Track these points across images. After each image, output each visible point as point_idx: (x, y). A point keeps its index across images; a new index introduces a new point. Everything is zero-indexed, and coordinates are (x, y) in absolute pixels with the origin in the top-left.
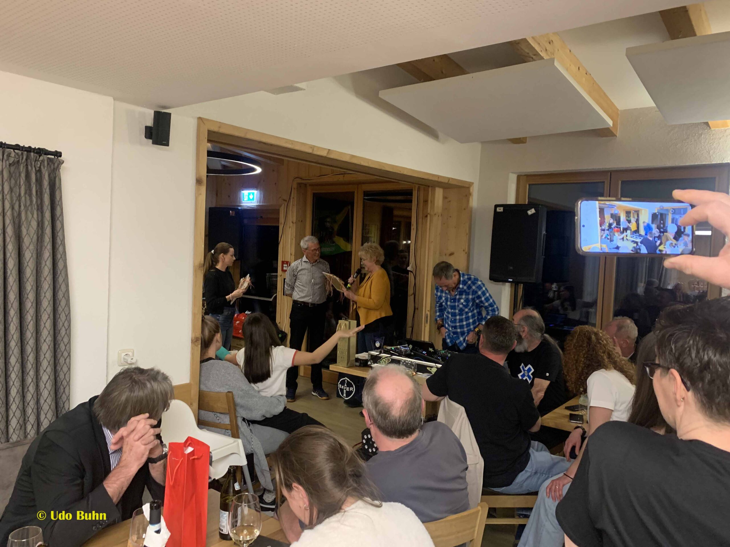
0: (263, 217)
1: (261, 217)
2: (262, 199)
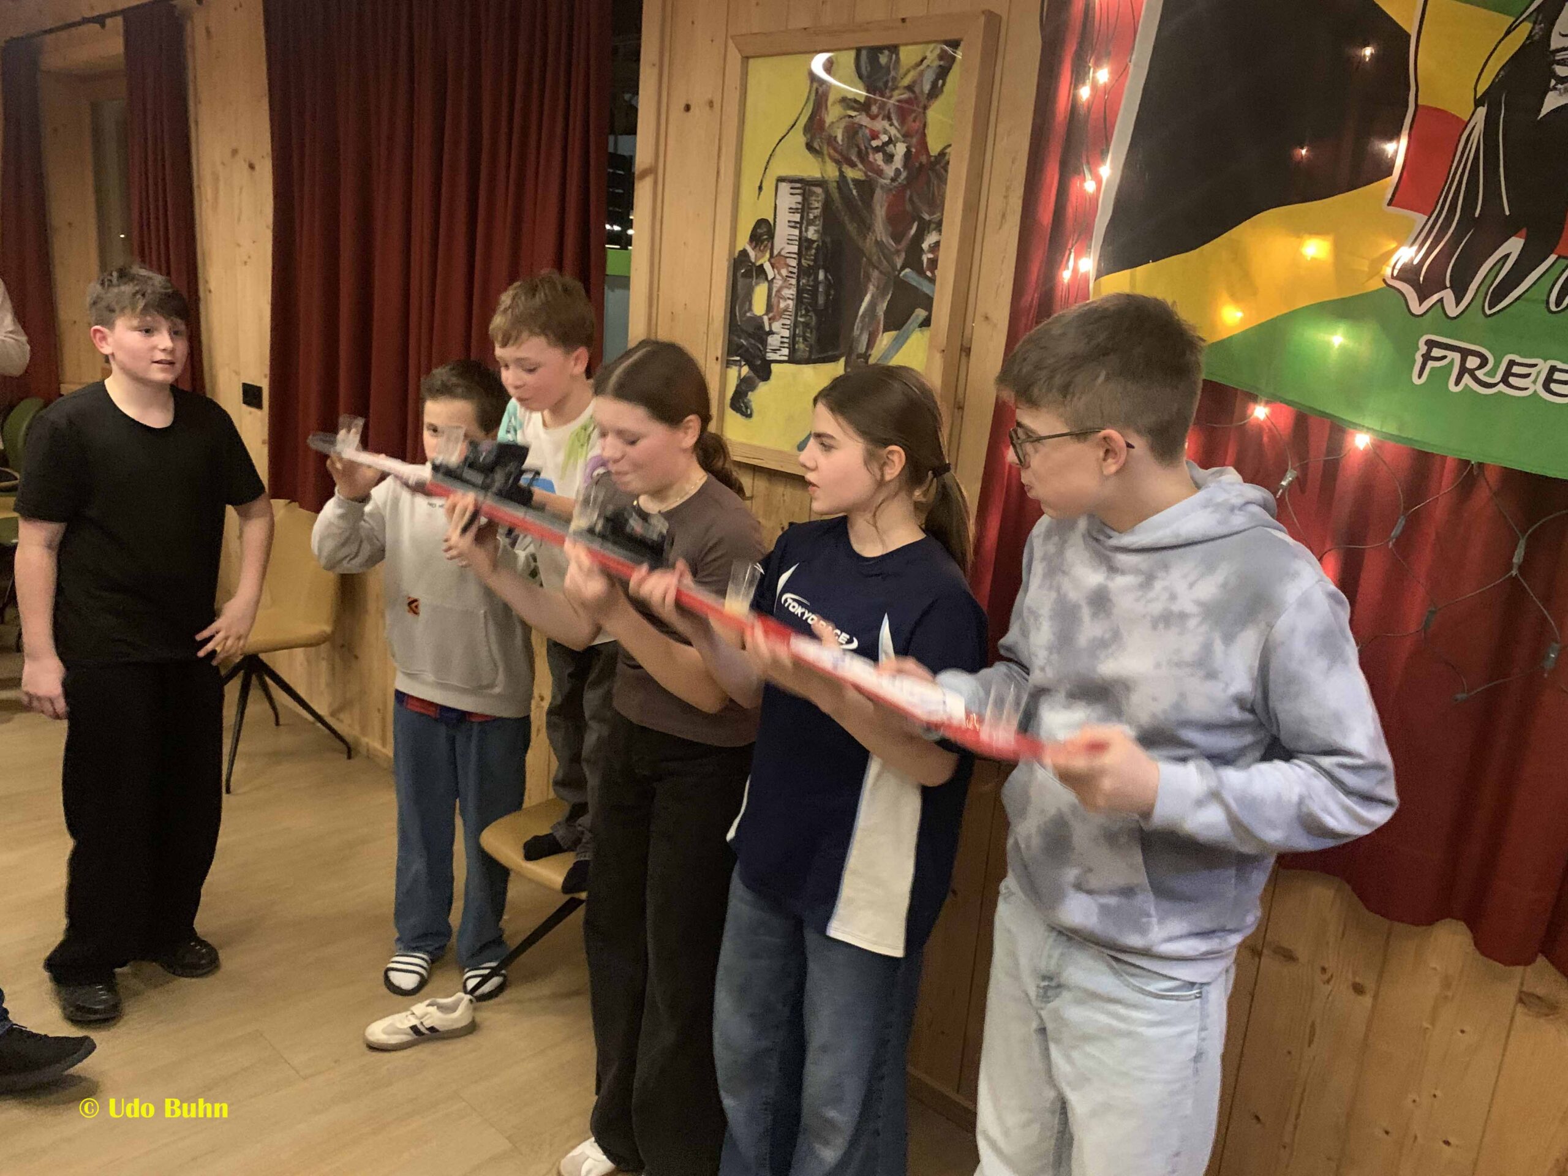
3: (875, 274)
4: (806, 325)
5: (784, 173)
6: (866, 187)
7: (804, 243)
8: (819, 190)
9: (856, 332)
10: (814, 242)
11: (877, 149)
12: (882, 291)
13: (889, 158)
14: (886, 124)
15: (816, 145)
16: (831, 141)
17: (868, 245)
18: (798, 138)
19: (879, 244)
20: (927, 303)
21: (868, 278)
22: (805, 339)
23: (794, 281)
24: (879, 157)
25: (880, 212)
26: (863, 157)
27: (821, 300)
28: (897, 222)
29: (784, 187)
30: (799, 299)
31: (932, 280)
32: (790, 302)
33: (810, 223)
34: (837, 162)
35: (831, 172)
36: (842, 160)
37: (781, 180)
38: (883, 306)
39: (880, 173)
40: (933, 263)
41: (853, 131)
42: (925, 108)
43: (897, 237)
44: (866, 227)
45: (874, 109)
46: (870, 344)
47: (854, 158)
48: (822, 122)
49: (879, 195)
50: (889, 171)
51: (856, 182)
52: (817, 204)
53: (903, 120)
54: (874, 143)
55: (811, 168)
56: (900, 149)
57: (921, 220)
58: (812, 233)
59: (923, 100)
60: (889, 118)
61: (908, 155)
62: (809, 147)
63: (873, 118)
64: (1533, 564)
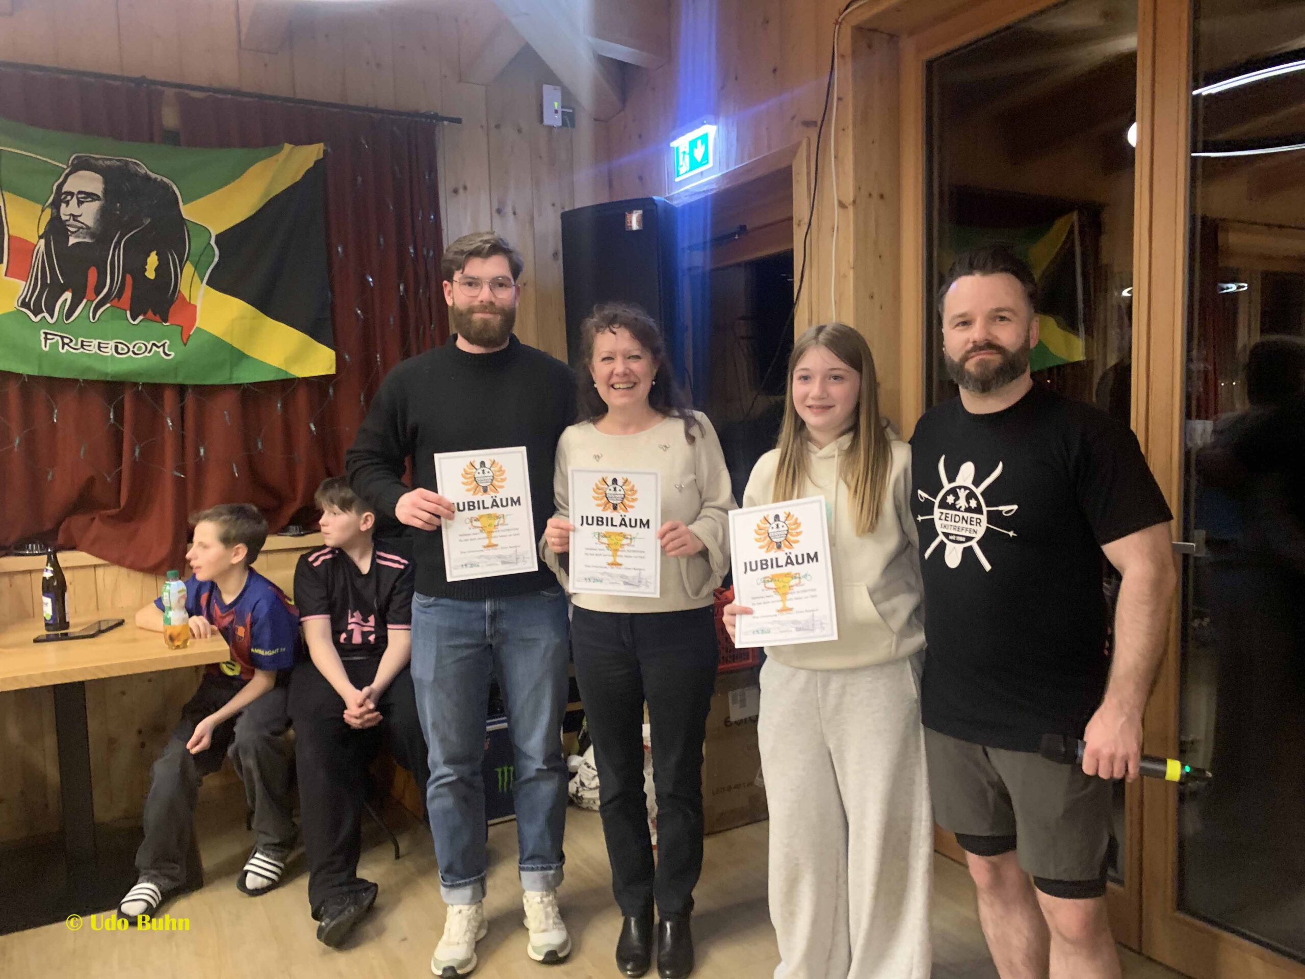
0: (748, 227)
1: (743, 228)
2: (733, 150)
64: (119, 417)
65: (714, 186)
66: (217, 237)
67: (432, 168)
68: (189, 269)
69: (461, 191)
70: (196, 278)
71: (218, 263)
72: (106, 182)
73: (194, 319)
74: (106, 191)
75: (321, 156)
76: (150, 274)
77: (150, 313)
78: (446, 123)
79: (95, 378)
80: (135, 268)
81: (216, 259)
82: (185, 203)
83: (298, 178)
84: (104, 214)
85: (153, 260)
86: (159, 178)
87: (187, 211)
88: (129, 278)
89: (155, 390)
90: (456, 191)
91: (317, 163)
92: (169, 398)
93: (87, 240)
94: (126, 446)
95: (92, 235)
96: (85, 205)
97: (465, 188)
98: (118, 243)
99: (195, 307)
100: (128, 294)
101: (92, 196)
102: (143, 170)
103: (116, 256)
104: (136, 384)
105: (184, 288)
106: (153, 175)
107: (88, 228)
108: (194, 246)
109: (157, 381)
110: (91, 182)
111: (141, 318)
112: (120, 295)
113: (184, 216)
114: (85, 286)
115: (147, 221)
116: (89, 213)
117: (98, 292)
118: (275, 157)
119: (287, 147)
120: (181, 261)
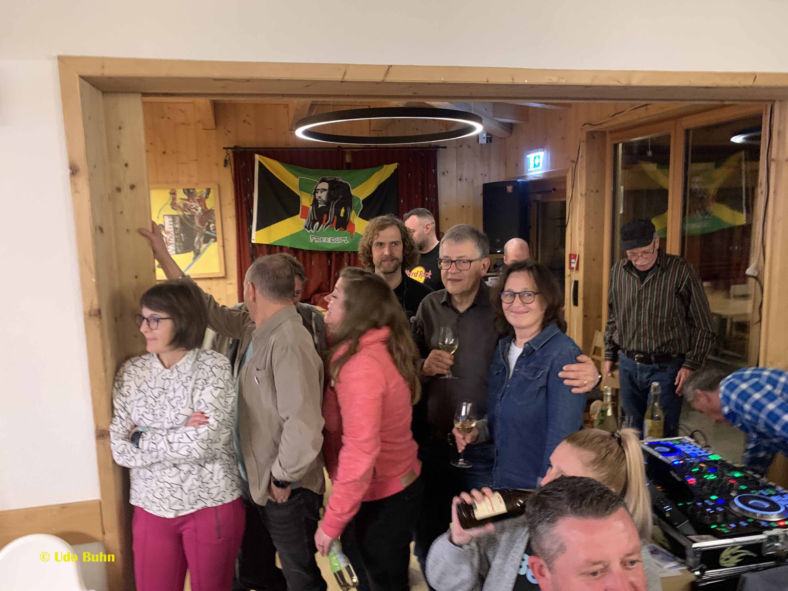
1: (554, 189)
2: (549, 163)
3: (198, 233)
4: (179, 246)
5: (165, 214)
6: (192, 216)
7: (175, 229)
8: (177, 217)
9: (195, 245)
10: (177, 228)
11: (193, 208)
12: (201, 236)
13: (197, 210)
14: (195, 203)
15: (175, 208)
16: (179, 207)
17: (194, 227)
18: (169, 207)
19: (198, 227)
20: (215, 238)
21: (196, 234)
22: (180, 249)
23: (173, 237)
24: (194, 210)
25: (197, 221)
26: (189, 210)
27: (183, 240)
28: (202, 222)
29: (166, 217)
30: (176, 240)
31: (215, 233)
32: (174, 242)
33: (176, 224)
34: (183, 212)
35: (181, 213)
36: (183, 210)
37: (164, 215)
38: (202, 240)
39: (195, 213)
40: (215, 230)
41: (185, 205)
42: (204, 201)
43: (203, 225)
44: (193, 224)
45: (191, 200)
46: (200, 247)
47: (187, 210)
48: (175, 204)
49: (195, 217)
50: (197, 213)
51: (189, 215)
52: (178, 220)
53: (199, 203)
54: (192, 207)
55: (174, 213)
56: (200, 209)
57: (208, 222)
58: (177, 226)
59: (204, 199)
60: (195, 202)
61: (202, 210)
62: (173, 208)
63: (190, 202)
64: (331, 263)
65: (541, 176)
66: (363, 201)
67: (435, 167)
68: (353, 212)
69: (446, 173)
70: (356, 215)
71: (363, 209)
72: (329, 185)
73: (354, 229)
74: (330, 188)
75: (396, 167)
76: (342, 215)
77: (341, 228)
78: (441, 149)
79: (325, 250)
80: (337, 213)
81: (362, 208)
82: (352, 189)
83: (389, 176)
84: (329, 195)
85: (343, 210)
86: (345, 182)
87: (353, 192)
88: (335, 216)
89: (342, 253)
90: (444, 173)
91: (395, 170)
92: (346, 255)
93: (324, 205)
94: (332, 272)
95: (325, 203)
96: (323, 193)
97: (447, 172)
98: (333, 206)
99: (354, 225)
100: (335, 221)
101: (324, 190)
102: (341, 180)
103: (332, 210)
104: (336, 252)
105: (351, 219)
106: (343, 181)
107: (324, 201)
108: (355, 204)
109: (343, 250)
110: (325, 185)
111: (338, 229)
112: (333, 222)
113: (352, 194)
114: (323, 220)
115: (341, 197)
116: (323, 196)
117: (326, 222)
118: (382, 170)
119: (385, 166)
120: (351, 210)
